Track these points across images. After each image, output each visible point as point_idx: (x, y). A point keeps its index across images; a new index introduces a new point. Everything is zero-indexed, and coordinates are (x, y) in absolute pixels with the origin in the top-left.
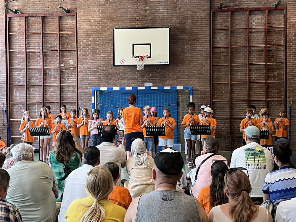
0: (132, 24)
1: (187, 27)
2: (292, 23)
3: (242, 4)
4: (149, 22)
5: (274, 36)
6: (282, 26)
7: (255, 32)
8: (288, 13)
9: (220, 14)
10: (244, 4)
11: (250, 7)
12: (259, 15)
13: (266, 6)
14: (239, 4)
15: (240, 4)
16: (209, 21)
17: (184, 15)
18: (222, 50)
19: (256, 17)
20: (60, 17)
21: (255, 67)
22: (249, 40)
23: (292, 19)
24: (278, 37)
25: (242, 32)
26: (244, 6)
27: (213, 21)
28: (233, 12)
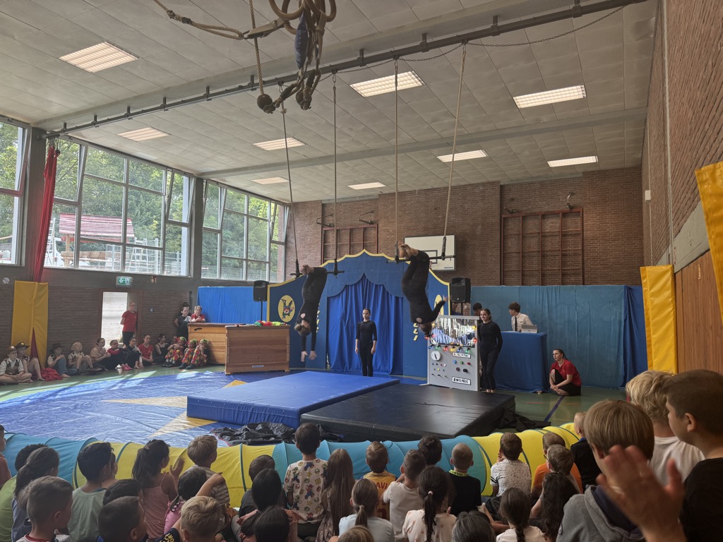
1: (477, 233)
2: (588, 226)
3: (534, 208)
5: (570, 239)
6: (579, 229)
7: (549, 236)
8: (584, 215)
9: (511, 220)
10: (537, 208)
11: (544, 211)
12: (553, 219)
13: (561, 209)
14: (531, 208)
16: (499, 227)
18: (514, 255)
19: (550, 220)
20: (365, 229)
21: (549, 272)
22: (542, 245)
23: (588, 221)
24: (575, 241)
25: (534, 237)
26: (537, 210)
27: (504, 226)
28: (524, 216)
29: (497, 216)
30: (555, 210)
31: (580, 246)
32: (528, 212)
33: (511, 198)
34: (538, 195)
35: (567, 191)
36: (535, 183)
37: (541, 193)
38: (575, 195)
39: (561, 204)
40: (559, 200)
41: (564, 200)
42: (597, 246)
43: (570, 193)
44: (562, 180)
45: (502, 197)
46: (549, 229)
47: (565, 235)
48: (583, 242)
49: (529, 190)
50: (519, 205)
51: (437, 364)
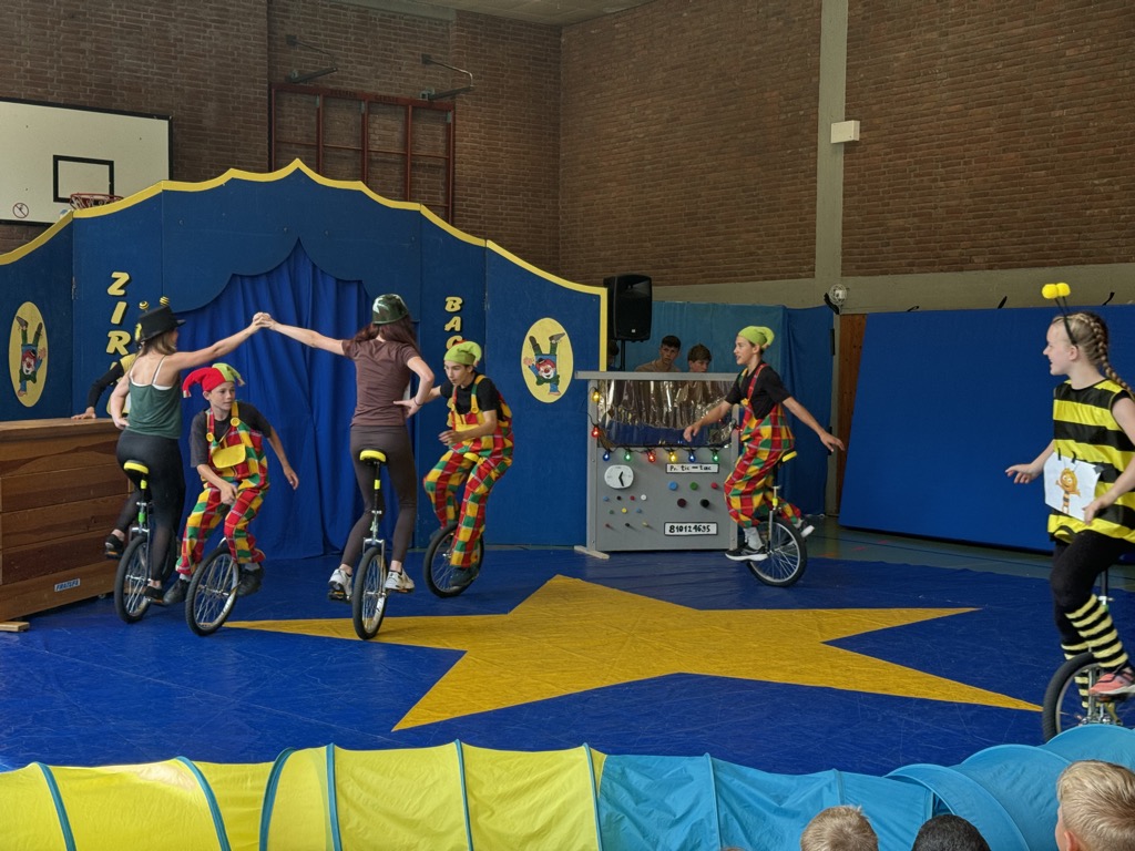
0: (37, 91)
1: (206, 123)
2: (465, 151)
3: (346, 78)
4: (92, 91)
5: (421, 178)
6: (441, 154)
7: (377, 161)
8: (458, 121)
9: (290, 100)
10: (352, 80)
12: (389, 116)
15: (342, 78)
17: (197, 86)
19: (381, 120)
23: (466, 139)
25: (346, 158)
26: (352, 85)
28: (325, 97)
29: (260, 82)
30: (393, 94)
31: (441, 197)
32: (331, 87)
33: (288, 36)
34: (355, 45)
35: (417, 49)
36: (346, 9)
37: (362, 41)
38: (433, 66)
39: (405, 81)
40: (400, 69)
41: (410, 73)
42: (480, 202)
43: (423, 55)
44: (408, 17)
45: (269, 26)
46: (378, 142)
47: (413, 165)
48: (453, 189)
49: (332, 24)
50: (308, 62)
51: (619, 498)
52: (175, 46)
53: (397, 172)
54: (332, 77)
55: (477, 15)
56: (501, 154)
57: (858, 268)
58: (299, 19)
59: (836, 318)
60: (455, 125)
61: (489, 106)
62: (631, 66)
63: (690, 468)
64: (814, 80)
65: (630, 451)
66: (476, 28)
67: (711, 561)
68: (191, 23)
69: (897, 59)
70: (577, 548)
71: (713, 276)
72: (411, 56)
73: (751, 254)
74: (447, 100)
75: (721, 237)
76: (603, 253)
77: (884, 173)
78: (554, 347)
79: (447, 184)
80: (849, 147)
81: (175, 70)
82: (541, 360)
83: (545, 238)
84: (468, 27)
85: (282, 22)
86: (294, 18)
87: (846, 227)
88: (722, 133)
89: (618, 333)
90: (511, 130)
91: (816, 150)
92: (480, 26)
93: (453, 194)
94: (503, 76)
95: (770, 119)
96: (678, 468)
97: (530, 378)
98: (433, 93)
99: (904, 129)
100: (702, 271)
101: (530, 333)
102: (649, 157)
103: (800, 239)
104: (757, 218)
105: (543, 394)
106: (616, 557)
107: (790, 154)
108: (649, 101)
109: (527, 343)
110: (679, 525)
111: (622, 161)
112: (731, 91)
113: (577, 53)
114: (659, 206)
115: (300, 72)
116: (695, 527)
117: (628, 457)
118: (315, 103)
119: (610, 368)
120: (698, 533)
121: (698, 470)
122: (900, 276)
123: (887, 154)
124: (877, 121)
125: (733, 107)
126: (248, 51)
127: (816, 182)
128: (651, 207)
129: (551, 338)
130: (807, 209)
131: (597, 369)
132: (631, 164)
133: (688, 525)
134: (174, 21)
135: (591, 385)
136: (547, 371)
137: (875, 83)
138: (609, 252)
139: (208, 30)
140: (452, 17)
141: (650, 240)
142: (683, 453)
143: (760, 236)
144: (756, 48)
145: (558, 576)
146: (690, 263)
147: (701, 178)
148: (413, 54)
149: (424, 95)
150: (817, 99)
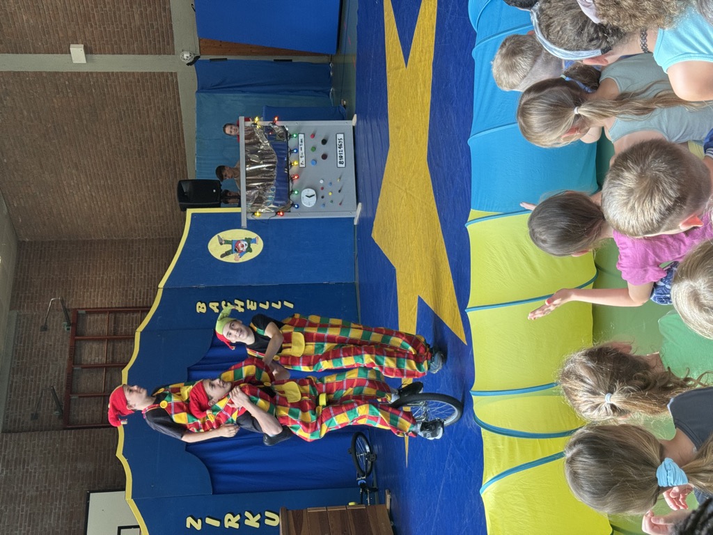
1: (91, 469)
2: (104, 301)
7: (113, 358)
8: (84, 307)
12: (83, 351)
14: (58, 385)
15: (58, 383)
16: (85, 430)
17: (67, 476)
19: (85, 357)
23: (96, 301)
24: (126, 322)
26: (63, 376)
28: (71, 393)
29: (63, 435)
30: (68, 350)
31: (135, 315)
32: (64, 389)
33: (32, 419)
34: (36, 375)
35: (37, 335)
36: (12, 382)
37: (33, 371)
38: (48, 324)
39: (59, 341)
40: (51, 345)
41: (53, 338)
42: (137, 290)
43: (41, 331)
44: (16, 343)
45: (25, 431)
46: (100, 358)
47: (115, 334)
48: (130, 308)
49: (23, 390)
50: (48, 405)
51: (323, 197)
52: (41, 491)
53: (120, 345)
54: (58, 389)
55: (13, 297)
56: (105, 277)
57: (168, 44)
58: (20, 412)
59: (202, 58)
60: (87, 308)
61: (74, 286)
62: (42, 195)
63: (301, 152)
64: (44, 75)
65: (292, 191)
66: (21, 297)
67: (361, 137)
68: (26, 481)
69: (28, 21)
70: (356, 223)
71: (179, 138)
72: (42, 338)
73: (164, 114)
74: (71, 315)
75: (154, 134)
76: (168, 210)
77: (104, 28)
78: (227, 242)
79: (127, 312)
80: (88, 51)
81: (57, 491)
82: (236, 250)
83: (159, 247)
84: (21, 302)
85: (23, 424)
86: (20, 415)
87: (142, 53)
88: (84, 135)
89: (216, 201)
90: (89, 272)
91: (92, 73)
92: (20, 295)
93: (133, 307)
94: (53, 279)
95: (72, 103)
96: (302, 160)
97: (248, 257)
98: (66, 323)
99: (74, 15)
100: (176, 146)
101: (219, 258)
102: (102, 182)
103: (151, 82)
104: (139, 110)
105: (258, 248)
106: (360, 198)
107: (95, 89)
108: (65, 182)
109: (225, 259)
110: (338, 158)
111: (106, 199)
112: (55, 129)
113: (35, 230)
114: (135, 174)
115: (56, 410)
116: (340, 148)
117: (296, 192)
118: (76, 399)
119: (239, 206)
120: (343, 146)
121: (303, 147)
122: (172, 16)
123: (92, 26)
124: (70, 33)
125: (66, 128)
126: (42, 443)
127: (113, 73)
128: (136, 179)
129: (221, 244)
130: (131, 78)
131: (240, 214)
132: (108, 193)
133: (338, 152)
134: (24, 492)
135: (251, 218)
136: (243, 246)
137: (45, 35)
138: (167, 206)
139: (30, 470)
140: (15, 313)
141: (158, 179)
142: (292, 157)
143: (151, 108)
144: (25, 113)
145: (372, 236)
146: (171, 153)
147: (115, 148)
148: (40, 337)
149: (68, 329)
150: (57, 73)
